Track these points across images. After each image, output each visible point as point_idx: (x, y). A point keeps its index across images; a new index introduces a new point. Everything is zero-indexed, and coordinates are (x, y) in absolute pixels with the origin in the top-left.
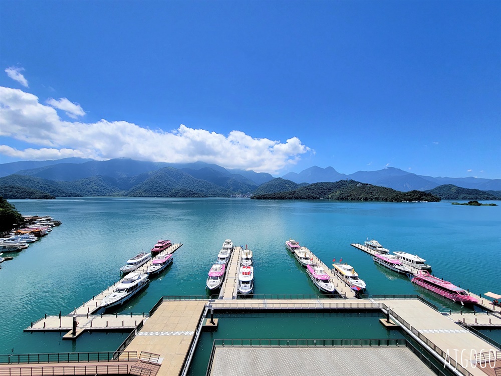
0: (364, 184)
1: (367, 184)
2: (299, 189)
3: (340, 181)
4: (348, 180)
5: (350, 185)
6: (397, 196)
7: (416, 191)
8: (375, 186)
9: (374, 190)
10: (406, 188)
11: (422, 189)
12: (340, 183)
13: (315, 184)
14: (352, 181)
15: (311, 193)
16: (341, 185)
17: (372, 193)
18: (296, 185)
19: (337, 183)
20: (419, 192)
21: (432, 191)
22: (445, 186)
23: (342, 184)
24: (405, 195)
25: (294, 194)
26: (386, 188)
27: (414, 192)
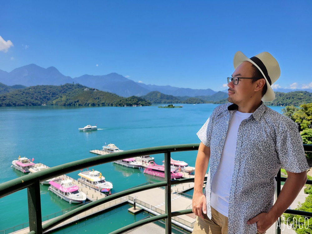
0: (91, 89)
1: (94, 89)
2: (11, 92)
3: (66, 85)
4: (75, 84)
5: (77, 89)
6: (120, 101)
7: (135, 97)
8: (101, 92)
9: (101, 95)
10: (127, 94)
11: (138, 95)
12: (65, 87)
13: (34, 88)
14: (79, 85)
15: (29, 99)
16: (67, 90)
17: (99, 98)
18: (6, 88)
19: (62, 87)
21: (145, 96)
22: (154, 92)
23: (67, 88)
24: (127, 100)
25: (4, 100)
26: (111, 94)
27: (133, 97)
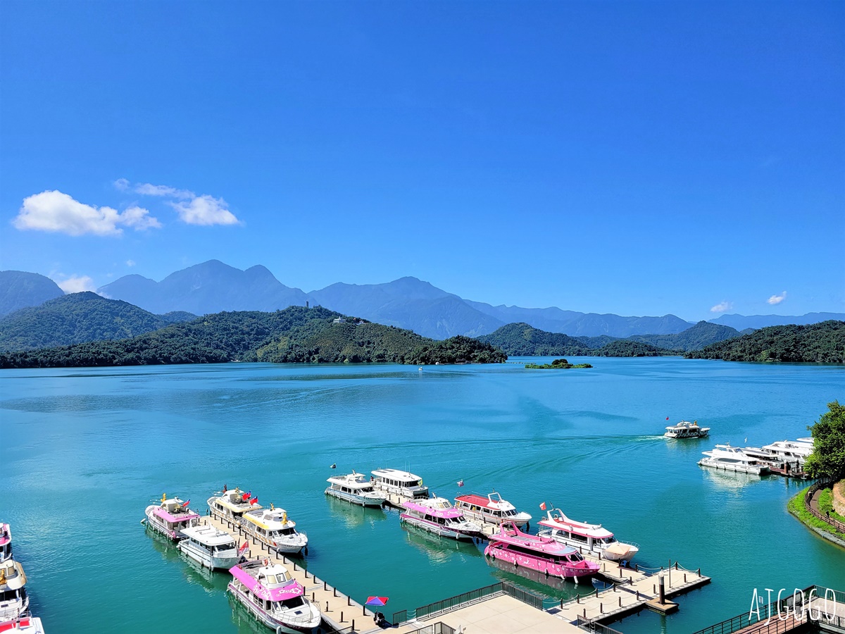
0: (350, 320)
1: (358, 320)
2: (161, 330)
3: (289, 310)
4: (311, 307)
5: (316, 321)
6: (425, 349)
7: (463, 339)
8: (376, 325)
9: (375, 336)
10: (440, 331)
11: (472, 334)
12: (288, 315)
13: (214, 318)
14: (320, 309)
15: (201, 346)
16: (291, 322)
17: (369, 343)
18: (150, 320)
19: (279, 314)
20: (467, 341)
21: (491, 337)
22: (514, 326)
23: (292, 318)
24: (442, 348)
25: (142, 349)
